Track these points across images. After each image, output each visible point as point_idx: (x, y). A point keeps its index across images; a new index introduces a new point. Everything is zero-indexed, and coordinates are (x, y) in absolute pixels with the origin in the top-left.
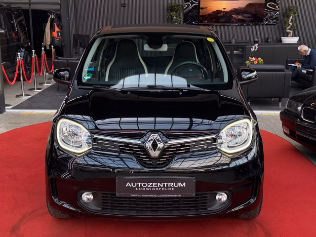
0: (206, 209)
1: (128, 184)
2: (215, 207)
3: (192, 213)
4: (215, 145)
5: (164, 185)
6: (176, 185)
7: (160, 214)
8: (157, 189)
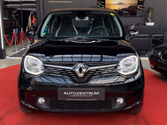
0: (111, 107)
1: (65, 93)
2: (116, 107)
3: (103, 110)
4: (116, 70)
5: (86, 93)
6: (93, 93)
7: (84, 110)
8: (82, 96)
